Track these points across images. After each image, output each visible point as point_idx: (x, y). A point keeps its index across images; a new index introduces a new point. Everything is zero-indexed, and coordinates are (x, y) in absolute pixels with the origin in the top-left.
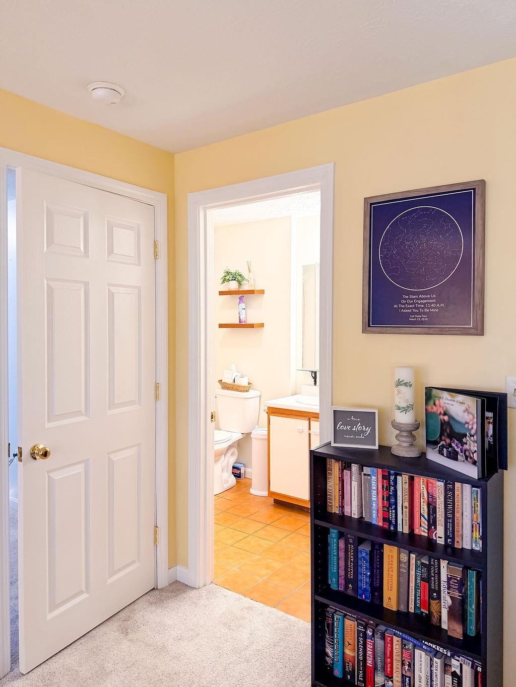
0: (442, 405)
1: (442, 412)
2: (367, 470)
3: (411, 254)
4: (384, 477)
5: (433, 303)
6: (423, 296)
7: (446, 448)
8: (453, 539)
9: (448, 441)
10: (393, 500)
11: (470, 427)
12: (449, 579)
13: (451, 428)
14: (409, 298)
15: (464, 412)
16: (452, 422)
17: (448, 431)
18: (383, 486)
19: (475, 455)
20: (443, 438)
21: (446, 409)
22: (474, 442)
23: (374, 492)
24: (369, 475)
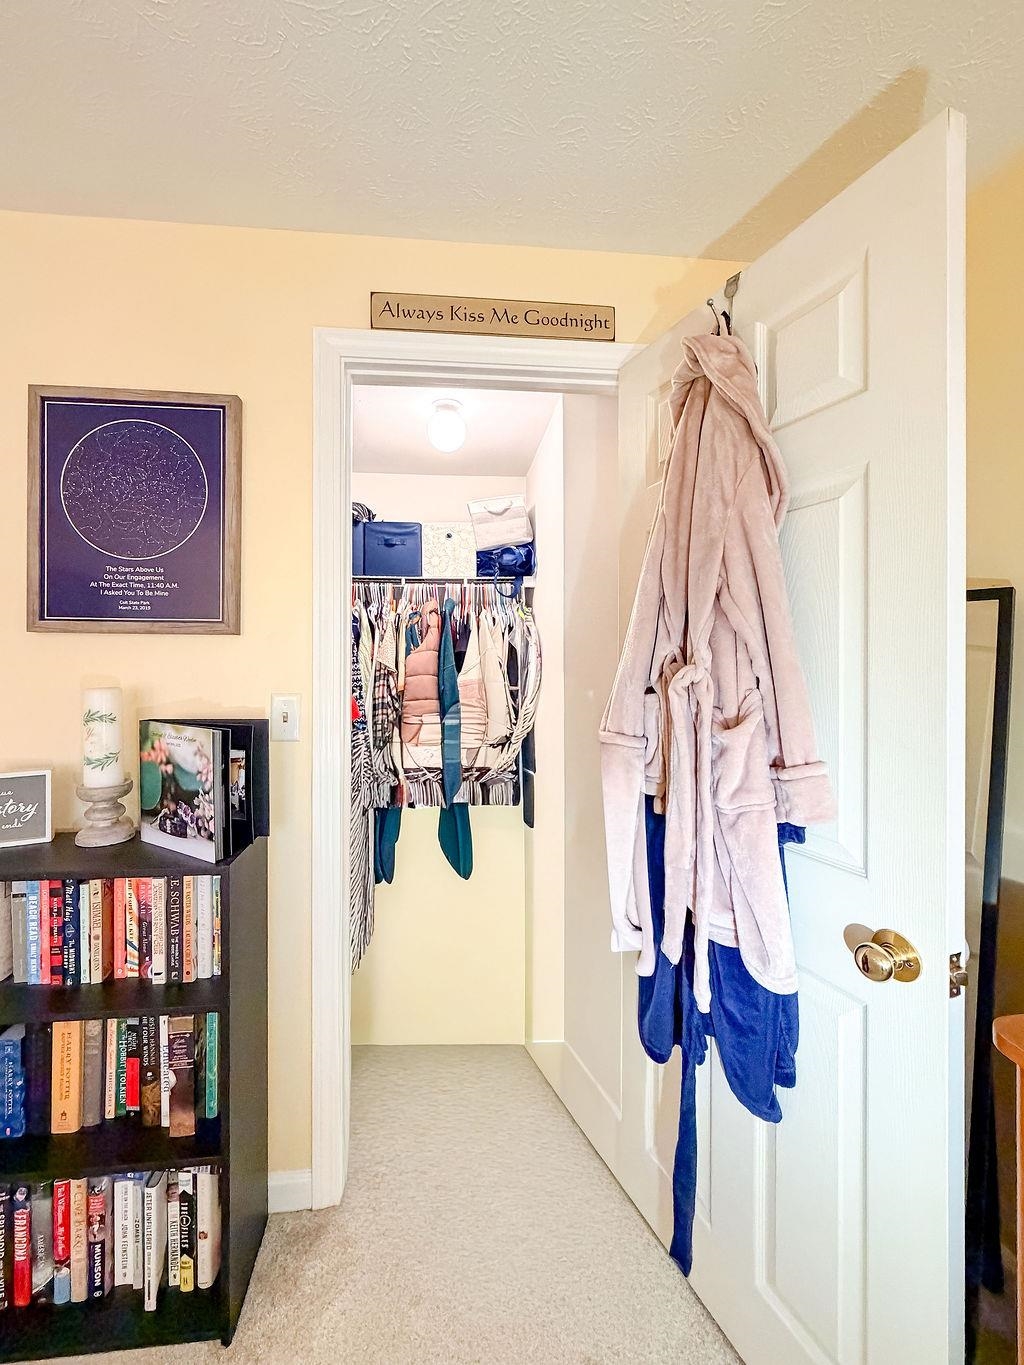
0: (163, 748)
1: (164, 760)
2: (17, 887)
3: (120, 497)
4: (53, 893)
5: (160, 581)
6: (142, 570)
7: (171, 819)
8: (180, 969)
9: (173, 807)
10: (70, 931)
11: (204, 779)
12: (171, 1042)
13: (177, 785)
14: (117, 572)
15: (196, 754)
16: (177, 773)
17: (173, 789)
18: (51, 910)
19: (212, 823)
20: (165, 803)
21: (170, 754)
22: (210, 802)
23: (33, 925)
24: (23, 895)
